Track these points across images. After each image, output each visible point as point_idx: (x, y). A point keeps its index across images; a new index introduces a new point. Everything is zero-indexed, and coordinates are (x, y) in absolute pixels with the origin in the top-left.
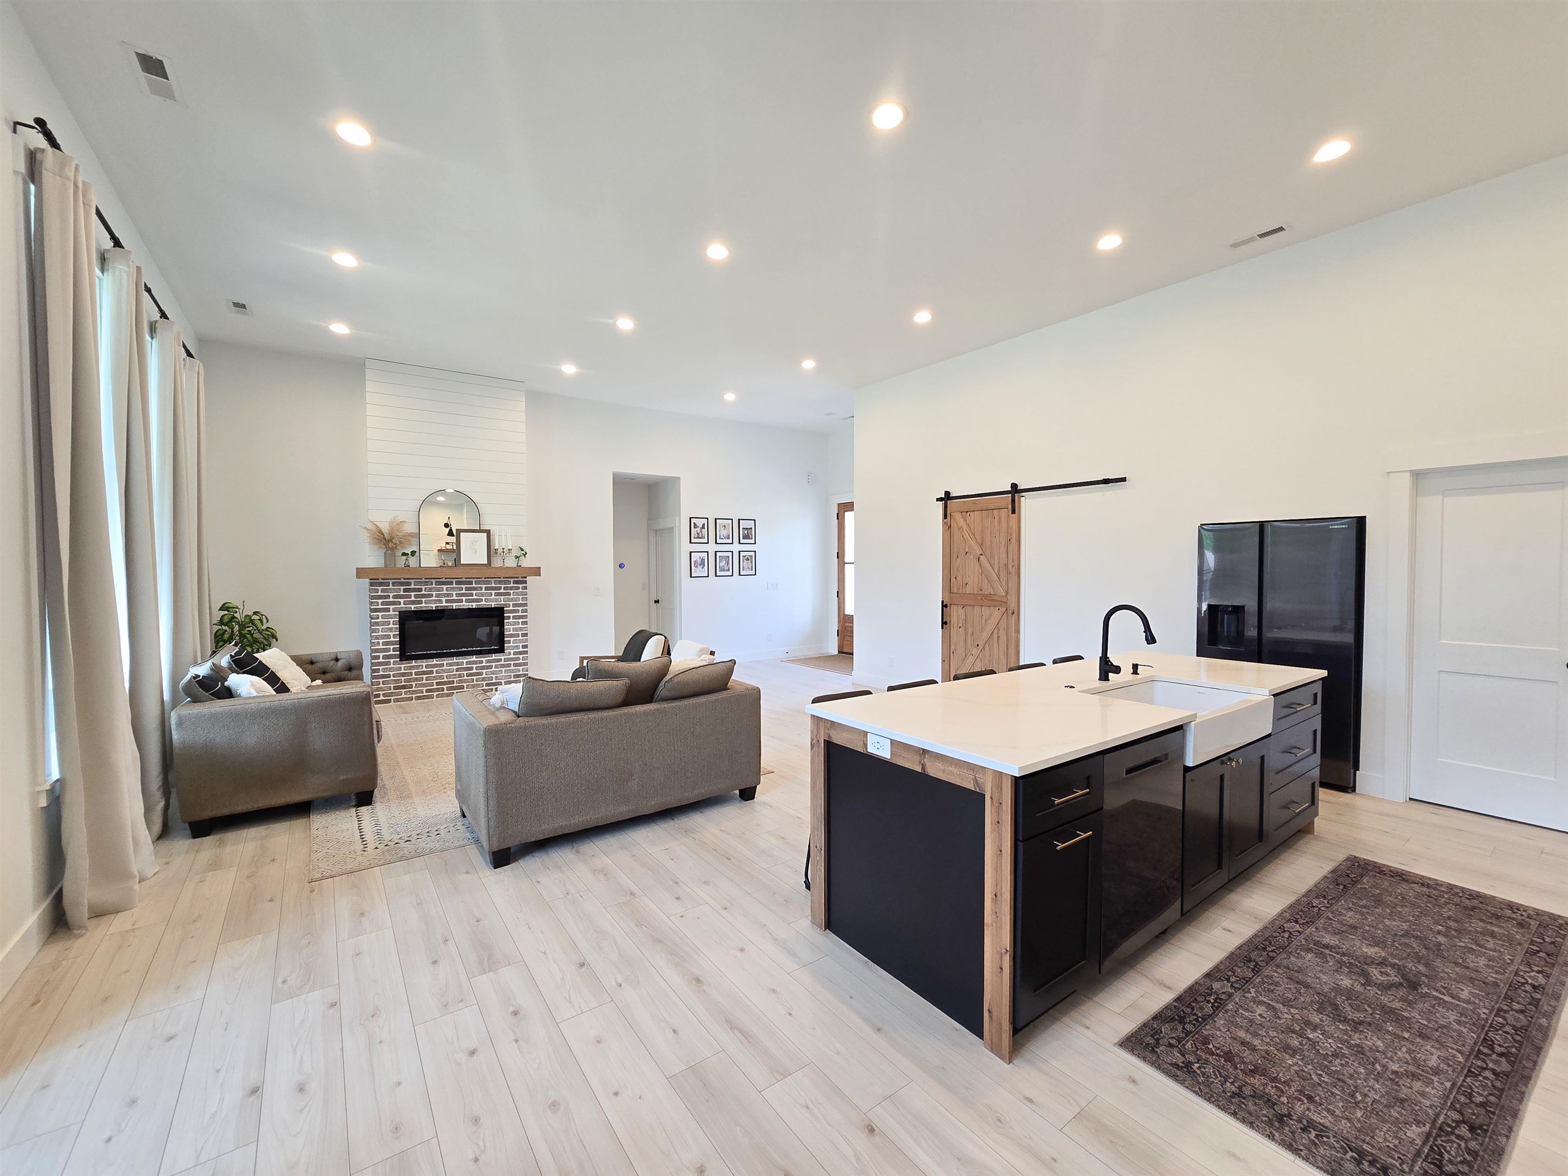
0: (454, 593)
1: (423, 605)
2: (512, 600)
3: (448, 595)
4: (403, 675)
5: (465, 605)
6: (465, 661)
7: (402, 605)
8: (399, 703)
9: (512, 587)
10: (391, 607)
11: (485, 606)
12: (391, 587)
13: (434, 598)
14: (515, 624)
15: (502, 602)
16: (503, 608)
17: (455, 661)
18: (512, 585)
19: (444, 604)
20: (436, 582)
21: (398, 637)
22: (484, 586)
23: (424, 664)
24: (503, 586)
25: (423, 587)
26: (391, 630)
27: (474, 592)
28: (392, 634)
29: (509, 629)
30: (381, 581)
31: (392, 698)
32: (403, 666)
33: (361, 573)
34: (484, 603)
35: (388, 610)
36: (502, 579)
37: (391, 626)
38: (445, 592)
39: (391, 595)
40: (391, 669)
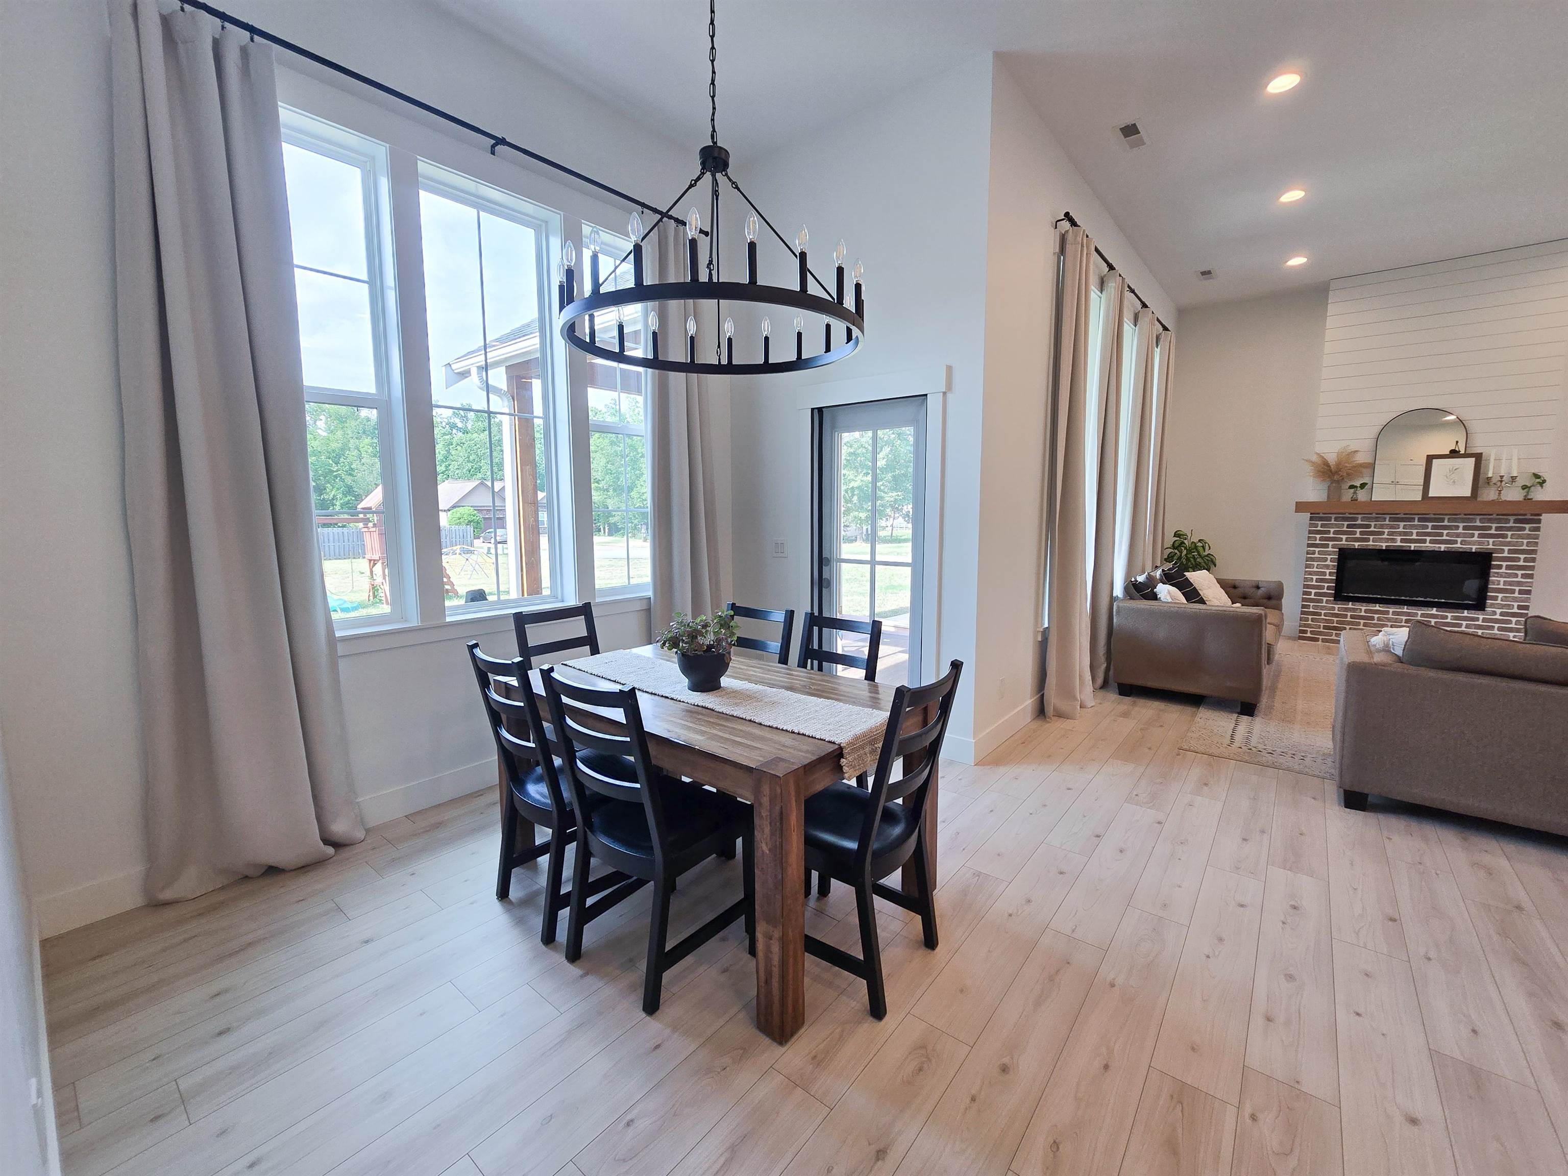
0: (1415, 531)
1: (1371, 543)
2: (1508, 544)
3: (1405, 534)
4: (1336, 615)
5: (1428, 546)
7: (1344, 542)
8: (1327, 644)
9: (1512, 527)
10: (1331, 543)
11: (1461, 550)
12: (1333, 522)
13: (1385, 536)
14: (1509, 575)
15: (1491, 546)
16: (1492, 553)
17: (1405, 610)
18: (1511, 524)
19: (1399, 544)
20: (1390, 518)
21: (1335, 575)
22: (1461, 525)
23: (1364, 608)
24: (1494, 526)
25: (1373, 524)
26: (1327, 567)
27: (1445, 532)
28: (1328, 571)
29: (1497, 580)
30: (1321, 515)
31: (1321, 637)
32: (1336, 606)
33: (1300, 507)
34: (1459, 545)
35: (1327, 546)
36: (1494, 516)
37: (1328, 563)
38: (1401, 530)
39: (1332, 530)
40: (1323, 608)
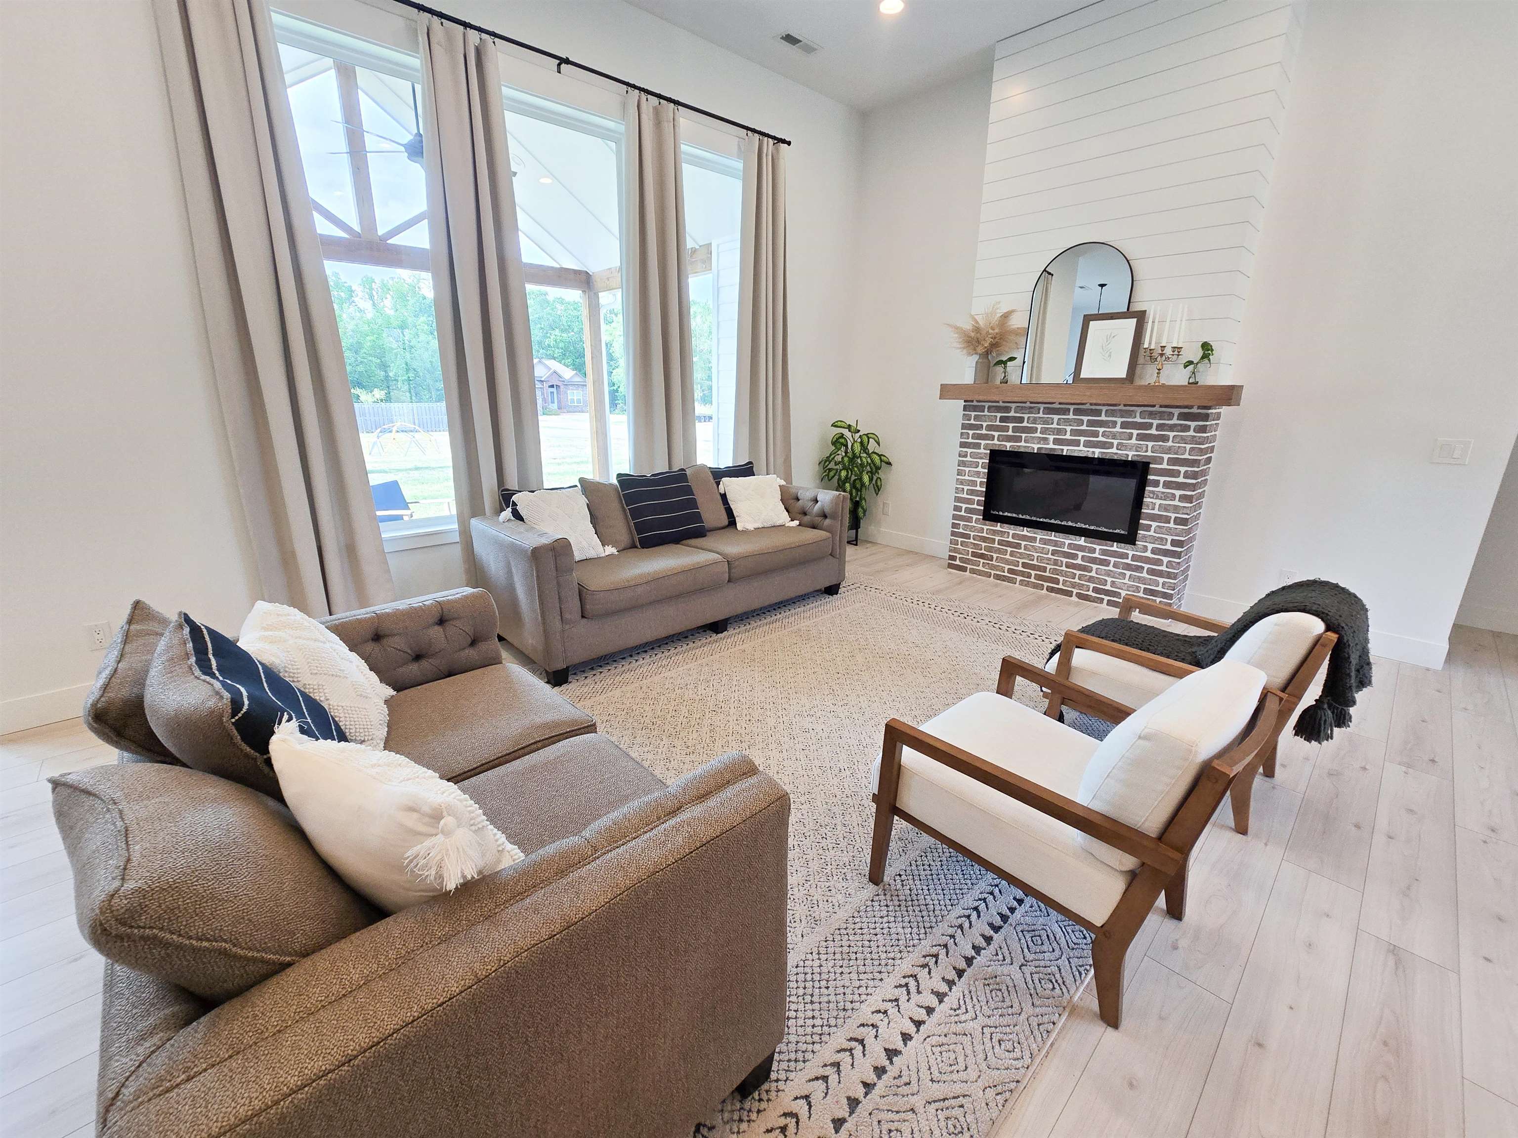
0: (1069, 428)
1: (1023, 444)
2: (1169, 450)
3: (1059, 431)
4: (984, 539)
5: (1081, 451)
6: (1067, 542)
7: (996, 442)
8: (975, 575)
9: (1175, 425)
10: (983, 442)
11: (1116, 457)
12: (986, 413)
13: (1038, 435)
14: (1166, 497)
15: (1149, 453)
16: (1149, 463)
17: (1053, 538)
18: (1175, 421)
19: (1051, 446)
20: (1044, 408)
21: (985, 486)
22: (1119, 420)
23: (1011, 532)
24: (1155, 422)
25: (1026, 416)
26: (978, 474)
27: (1101, 430)
28: (979, 480)
29: (1152, 503)
30: (975, 403)
31: (969, 567)
32: (985, 527)
33: (947, 391)
34: (1114, 450)
35: (978, 446)
36: (1157, 409)
37: (979, 469)
38: (1055, 426)
39: (985, 424)
40: (972, 528)
